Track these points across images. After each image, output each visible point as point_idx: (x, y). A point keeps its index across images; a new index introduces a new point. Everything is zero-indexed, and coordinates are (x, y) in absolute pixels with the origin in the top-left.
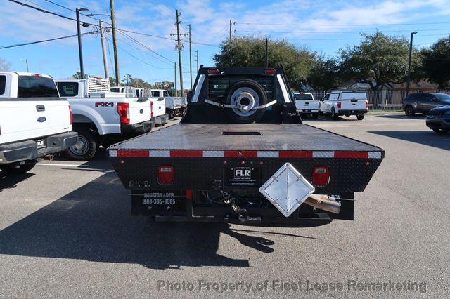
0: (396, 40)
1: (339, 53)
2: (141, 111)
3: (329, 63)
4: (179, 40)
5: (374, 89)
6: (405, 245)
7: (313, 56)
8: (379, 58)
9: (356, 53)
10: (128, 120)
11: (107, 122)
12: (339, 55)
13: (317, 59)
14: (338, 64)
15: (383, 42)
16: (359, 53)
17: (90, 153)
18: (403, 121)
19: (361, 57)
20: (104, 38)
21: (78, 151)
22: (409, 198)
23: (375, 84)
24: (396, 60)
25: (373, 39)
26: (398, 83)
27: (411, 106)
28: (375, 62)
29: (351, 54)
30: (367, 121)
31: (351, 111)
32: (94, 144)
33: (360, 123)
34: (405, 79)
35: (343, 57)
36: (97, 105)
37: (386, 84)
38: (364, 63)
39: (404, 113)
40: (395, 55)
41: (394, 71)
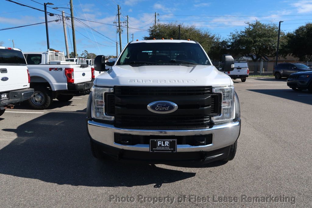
0: (270, 27)
1: (230, 36)
2: (84, 74)
3: (224, 43)
4: (119, 26)
5: (254, 60)
6: (258, 168)
7: (212, 38)
8: (258, 39)
9: (242, 36)
10: (73, 80)
11: (58, 82)
12: (231, 37)
13: (216, 40)
14: (229, 44)
15: (261, 28)
16: (244, 36)
17: (46, 104)
18: (273, 83)
19: (246, 38)
20: (65, 24)
21: (37, 103)
22: (267, 135)
23: (255, 57)
24: (269, 41)
25: (254, 26)
26: (271, 57)
27: (279, 73)
28: (255, 42)
29: (239, 36)
30: (248, 83)
31: (237, 75)
32: (49, 98)
33: (243, 84)
34: (276, 54)
35: (233, 39)
36: (51, 69)
37: (263, 57)
38: (248, 43)
39: (274, 77)
40: (269, 37)
41: (268, 49)
